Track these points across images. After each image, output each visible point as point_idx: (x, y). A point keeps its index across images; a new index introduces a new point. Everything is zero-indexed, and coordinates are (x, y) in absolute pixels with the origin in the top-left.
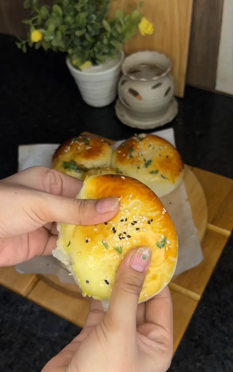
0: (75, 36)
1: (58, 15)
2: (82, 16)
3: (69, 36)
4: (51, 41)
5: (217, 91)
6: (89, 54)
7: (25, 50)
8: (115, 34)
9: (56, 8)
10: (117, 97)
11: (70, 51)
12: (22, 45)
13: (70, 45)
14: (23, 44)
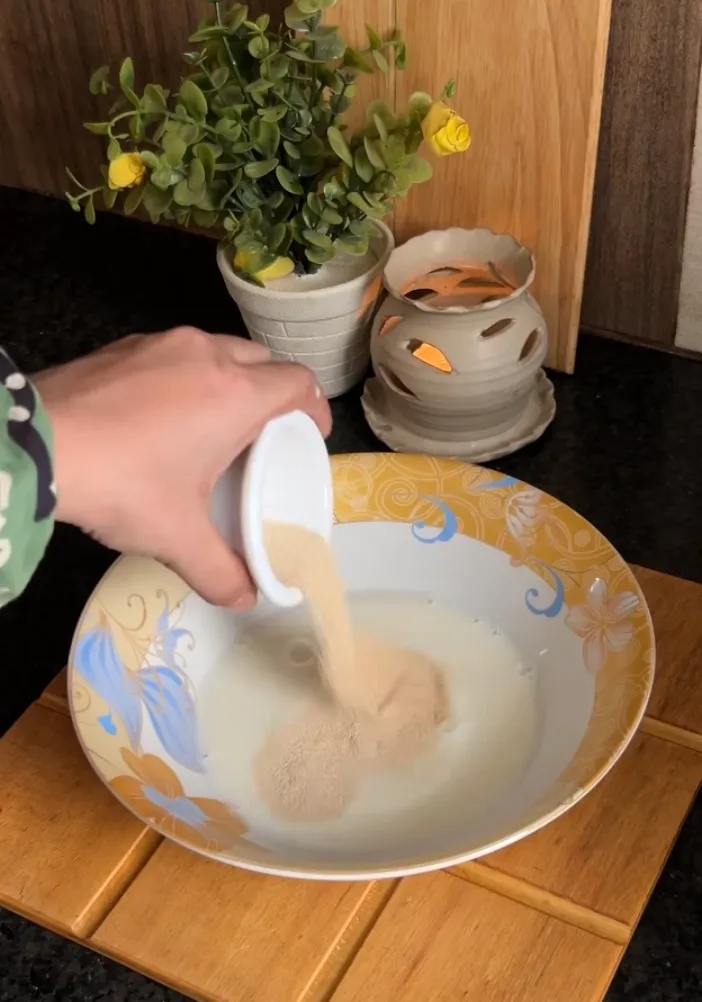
0: (245, 177)
1: (193, 112)
2: (269, 116)
3: (227, 177)
4: (171, 189)
5: (679, 349)
6: (288, 233)
7: (91, 217)
8: (364, 174)
9: (190, 89)
10: (368, 372)
11: (229, 223)
12: (82, 202)
13: (229, 204)
14: (88, 197)
